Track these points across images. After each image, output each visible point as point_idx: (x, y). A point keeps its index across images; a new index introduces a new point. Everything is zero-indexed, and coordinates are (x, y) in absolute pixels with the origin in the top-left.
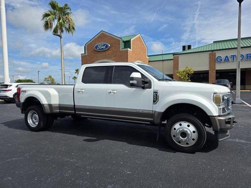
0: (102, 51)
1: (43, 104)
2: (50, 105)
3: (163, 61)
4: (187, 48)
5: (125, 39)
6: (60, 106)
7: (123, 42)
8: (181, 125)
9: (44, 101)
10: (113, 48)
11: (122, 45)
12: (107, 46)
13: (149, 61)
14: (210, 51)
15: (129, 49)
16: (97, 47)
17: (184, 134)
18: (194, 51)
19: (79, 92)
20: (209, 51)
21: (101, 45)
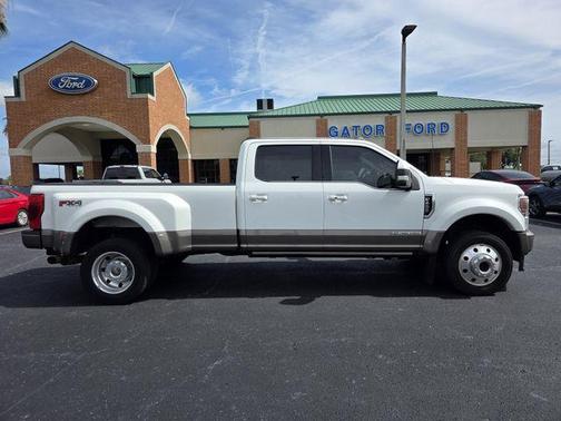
0: (72, 93)
1: (154, 234)
2: (173, 235)
3: (223, 128)
4: (265, 105)
5: (139, 72)
6: (195, 233)
7: (134, 76)
8: (476, 250)
9: (155, 225)
10: (107, 90)
11: (130, 85)
12: (88, 83)
13: (191, 127)
14: (319, 115)
15: (149, 96)
16: (58, 80)
17: (485, 265)
18: (289, 113)
19: (253, 200)
20: (315, 115)
21: (70, 78)
